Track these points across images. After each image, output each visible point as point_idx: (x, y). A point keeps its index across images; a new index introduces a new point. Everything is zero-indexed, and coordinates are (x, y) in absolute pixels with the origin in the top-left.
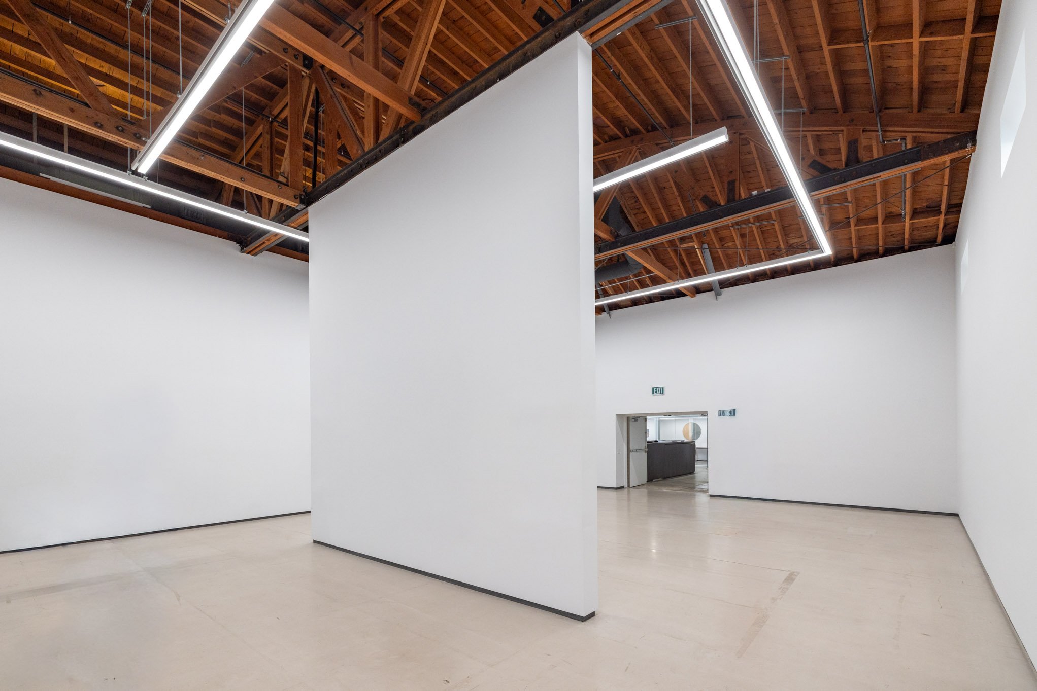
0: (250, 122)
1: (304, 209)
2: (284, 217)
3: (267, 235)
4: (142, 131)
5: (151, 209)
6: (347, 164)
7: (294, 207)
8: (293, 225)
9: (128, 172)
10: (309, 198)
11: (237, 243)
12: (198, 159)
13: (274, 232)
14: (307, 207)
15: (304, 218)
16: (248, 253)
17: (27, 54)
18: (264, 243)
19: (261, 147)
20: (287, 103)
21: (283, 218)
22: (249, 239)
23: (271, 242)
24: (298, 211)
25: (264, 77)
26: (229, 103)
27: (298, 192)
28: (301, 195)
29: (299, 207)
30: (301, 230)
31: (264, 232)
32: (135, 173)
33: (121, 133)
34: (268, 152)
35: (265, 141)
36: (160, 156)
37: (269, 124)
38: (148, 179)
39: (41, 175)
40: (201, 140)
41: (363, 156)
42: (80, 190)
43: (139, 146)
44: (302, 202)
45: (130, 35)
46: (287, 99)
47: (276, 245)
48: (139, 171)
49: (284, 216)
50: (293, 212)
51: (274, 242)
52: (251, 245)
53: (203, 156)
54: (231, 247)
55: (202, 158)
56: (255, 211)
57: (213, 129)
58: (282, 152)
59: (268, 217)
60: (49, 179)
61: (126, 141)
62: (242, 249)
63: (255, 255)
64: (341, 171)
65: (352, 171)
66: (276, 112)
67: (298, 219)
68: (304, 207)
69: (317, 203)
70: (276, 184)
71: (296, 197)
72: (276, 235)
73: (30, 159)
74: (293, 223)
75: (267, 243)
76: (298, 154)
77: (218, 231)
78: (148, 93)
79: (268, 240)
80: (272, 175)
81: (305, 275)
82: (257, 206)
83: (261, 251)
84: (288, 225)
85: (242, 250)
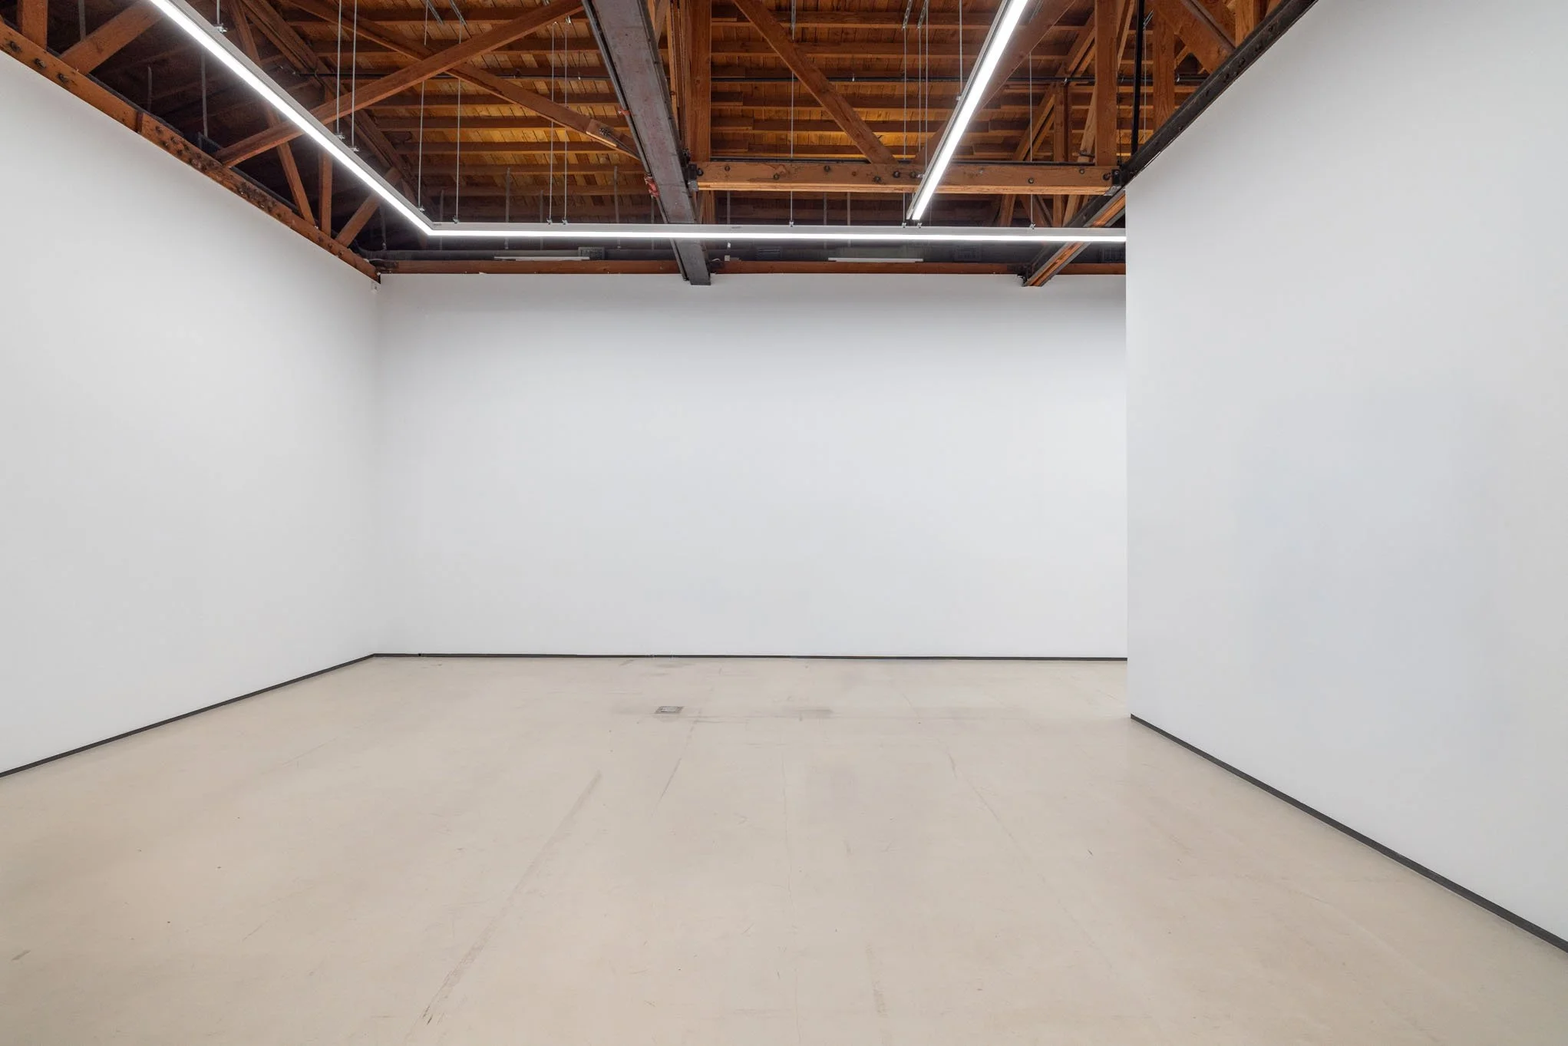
0: (1038, 99)
1: (1120, 190)
2: (1086, 215)
3: (1060, 251)
4: (918, 167)
5: (924, 261)
6: (1188, 94)
7: (1103, 193)
8: (1099, 223)
9: (903, 224)
10: (1124, 174)
11: (1019, 275)
12: (977, 175)
13: (1070, 243)
14: (1123, 186)
15: (1116, 207)
16: (1032, 285)
17: (821, 138)
18: (1055, 263)
19: (1052, 128)
20: (1094, 40)
21: (1084, 218)
22: (1034, 264)
23: (1065, 258)
24: (1108, 199)
25: (1060, 23)
26: (1011, 87)
27: (1108, 169)
28: (1114, 171)
29: (1110, 192)
30: (1111, 227)
31: (1055, 248)
32: (911, 223)
33: (898, 179)
34: (1062, 129)
35: (1058, 118)
36: (936, 190)
37: (1063, 89)
38: (922, 225)
39: (830, 259)
40: (977, 154)
41: (1232, 56)
42: (859, 263)
43: (912, 186)
44: (1115, 182)
45: (906, 60)
46: (1094, 34)
47: (1071, 262)
48: (914, 218)
49: (1087, 212)
50: (1100, 202)
51: (1070, 256)
52: (1036, 274)
53: (982, 169)
54: (1010, 283)
55: (981, 172)
56: (1042, 222)
57: (992, 133)
58: (1081, 123)
59: (1061, 224)
60: (835, 261)
61: (901, 186)
62: (1025, 281)
63: (1041, 285)
64: (1178, 111)
65: (1208, 92)
66: (1072, 67)
67: (1109, 212)
68: (1118, 188)
69: (1141, 174)
70: (1076, 169)
71: (1107, 177)
72: (1073, 245)
73: (818, 246)
74: (1098, 219)
75: (1060, 262)
76: (1109, 110)
77: (995, 266)
78: (923, 122)
79: (1061, 258)
80: (1067, 160)
81: (1120, 296)
82: (1047, 211)
83: (1050, 277)
84: (1091, 227)
85: (1025, 283)
